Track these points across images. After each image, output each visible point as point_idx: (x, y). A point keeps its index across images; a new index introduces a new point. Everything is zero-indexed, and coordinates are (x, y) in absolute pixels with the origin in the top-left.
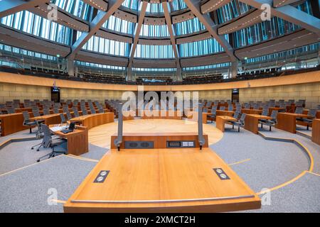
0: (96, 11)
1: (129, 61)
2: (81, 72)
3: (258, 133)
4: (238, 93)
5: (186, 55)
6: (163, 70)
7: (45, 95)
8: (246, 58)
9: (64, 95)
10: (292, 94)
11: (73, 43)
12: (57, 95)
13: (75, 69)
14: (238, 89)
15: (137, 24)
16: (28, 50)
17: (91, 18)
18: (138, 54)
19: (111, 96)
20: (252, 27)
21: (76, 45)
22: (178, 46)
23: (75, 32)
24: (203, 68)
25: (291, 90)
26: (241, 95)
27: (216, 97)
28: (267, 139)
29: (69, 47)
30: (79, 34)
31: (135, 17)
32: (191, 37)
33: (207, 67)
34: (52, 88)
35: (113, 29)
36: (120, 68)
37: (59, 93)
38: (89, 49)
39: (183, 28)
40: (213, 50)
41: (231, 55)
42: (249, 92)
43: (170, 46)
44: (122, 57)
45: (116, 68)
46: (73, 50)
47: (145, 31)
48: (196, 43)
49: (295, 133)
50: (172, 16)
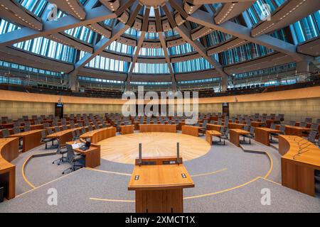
0: (99, 36)
1: (127, 77)
2: (82, 86)
3: (239, 146)
4: (228, 107)
5: (180, 71)
6: (159, 83)
7: (50, 110)
8: (234, 75)
9: (67, 110)
10: (273, 109)
11: (76, 62)
12: (60, 109)
13: (76, 84)
14: (228, 104)
15: (136, 47)
16: (33, 68)
17: (95, 42)
18: (136, 70)
19: (111, 110)
20: (238, 48)
21: (79, 63)
22: (173, 64)
23: (79, 52)
24: (196, 81)
25: (273, 104)
26: (231, 108)
27: (209, 109)
28: (246, 151)
29: (73, 64)
30: (82, 53)
31: (135, 42)
32: (184, 57)
33: (200, 81)
34: (56, 104)
35: (114, 50)
36: (119, 82)
37: (62, 108)
38: (91, 66)
39: (177, 50)
40: (205, 67)
41: (221, 71)
42: (238, 105)
43: (166, 65)
44: (121, 73)
45: (115, 82)
46: (76, 68)
47: (143, 52)
48: (189, 62)
49: (269, 145)
50: (167, 41)
